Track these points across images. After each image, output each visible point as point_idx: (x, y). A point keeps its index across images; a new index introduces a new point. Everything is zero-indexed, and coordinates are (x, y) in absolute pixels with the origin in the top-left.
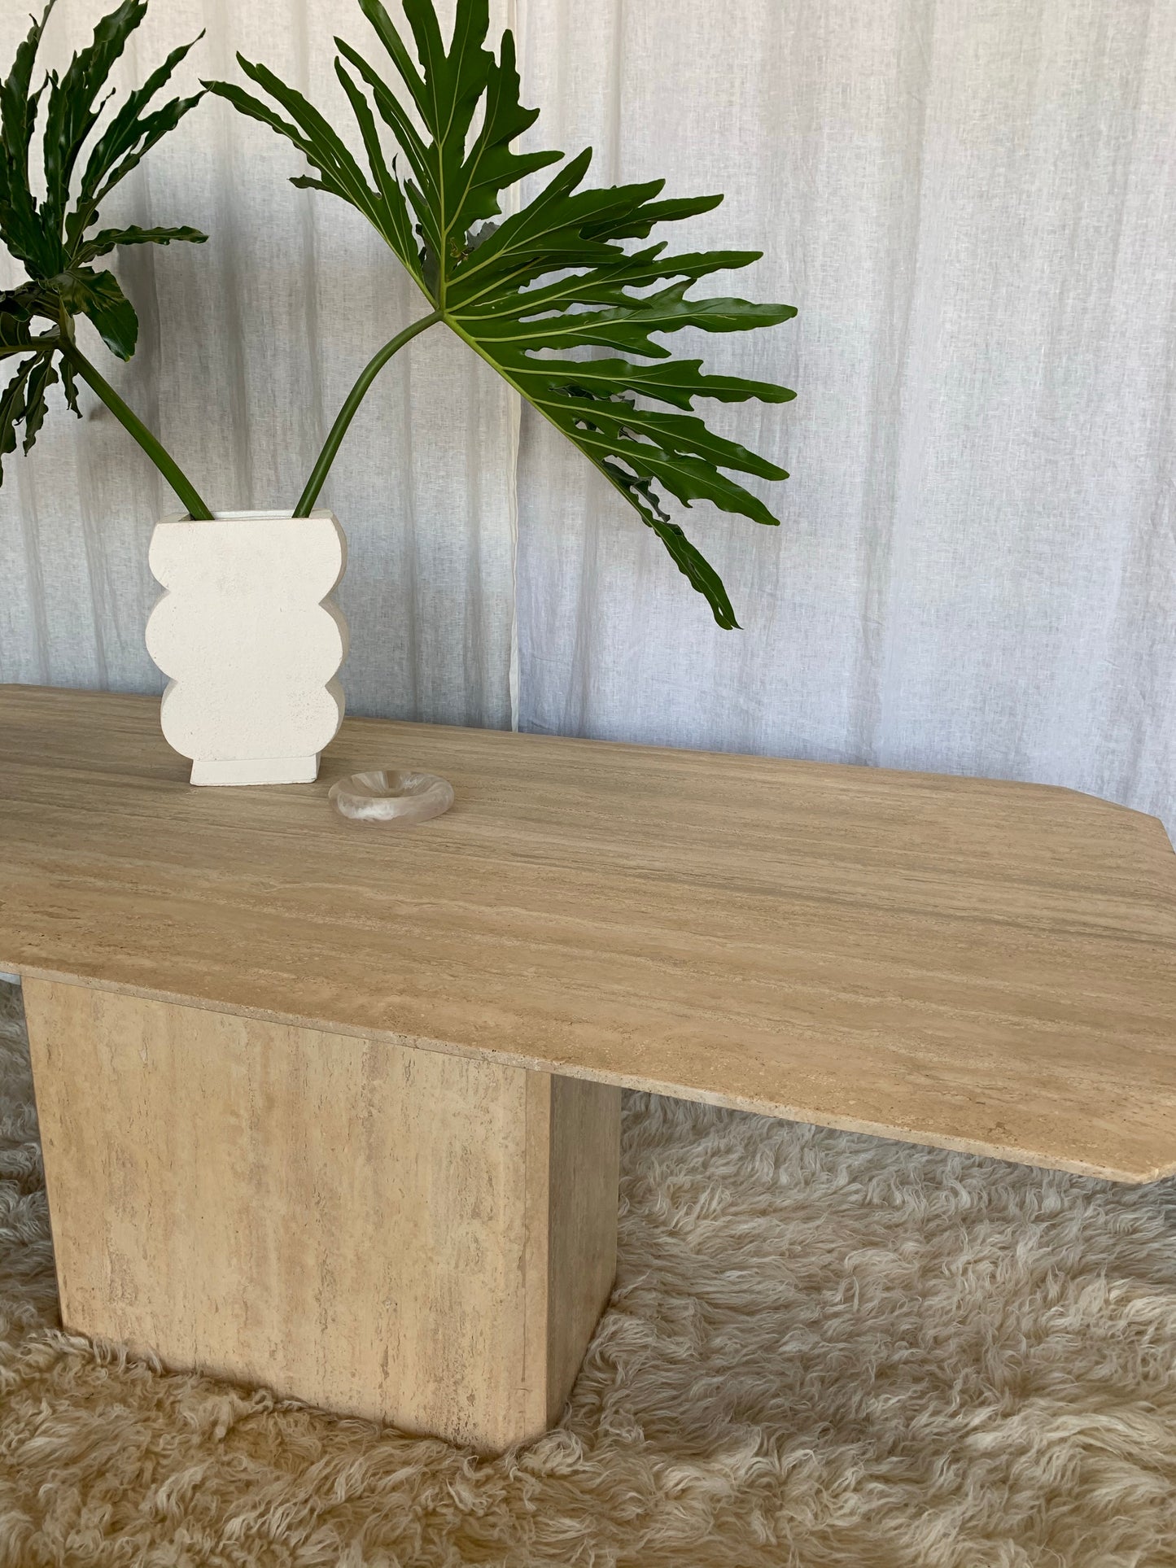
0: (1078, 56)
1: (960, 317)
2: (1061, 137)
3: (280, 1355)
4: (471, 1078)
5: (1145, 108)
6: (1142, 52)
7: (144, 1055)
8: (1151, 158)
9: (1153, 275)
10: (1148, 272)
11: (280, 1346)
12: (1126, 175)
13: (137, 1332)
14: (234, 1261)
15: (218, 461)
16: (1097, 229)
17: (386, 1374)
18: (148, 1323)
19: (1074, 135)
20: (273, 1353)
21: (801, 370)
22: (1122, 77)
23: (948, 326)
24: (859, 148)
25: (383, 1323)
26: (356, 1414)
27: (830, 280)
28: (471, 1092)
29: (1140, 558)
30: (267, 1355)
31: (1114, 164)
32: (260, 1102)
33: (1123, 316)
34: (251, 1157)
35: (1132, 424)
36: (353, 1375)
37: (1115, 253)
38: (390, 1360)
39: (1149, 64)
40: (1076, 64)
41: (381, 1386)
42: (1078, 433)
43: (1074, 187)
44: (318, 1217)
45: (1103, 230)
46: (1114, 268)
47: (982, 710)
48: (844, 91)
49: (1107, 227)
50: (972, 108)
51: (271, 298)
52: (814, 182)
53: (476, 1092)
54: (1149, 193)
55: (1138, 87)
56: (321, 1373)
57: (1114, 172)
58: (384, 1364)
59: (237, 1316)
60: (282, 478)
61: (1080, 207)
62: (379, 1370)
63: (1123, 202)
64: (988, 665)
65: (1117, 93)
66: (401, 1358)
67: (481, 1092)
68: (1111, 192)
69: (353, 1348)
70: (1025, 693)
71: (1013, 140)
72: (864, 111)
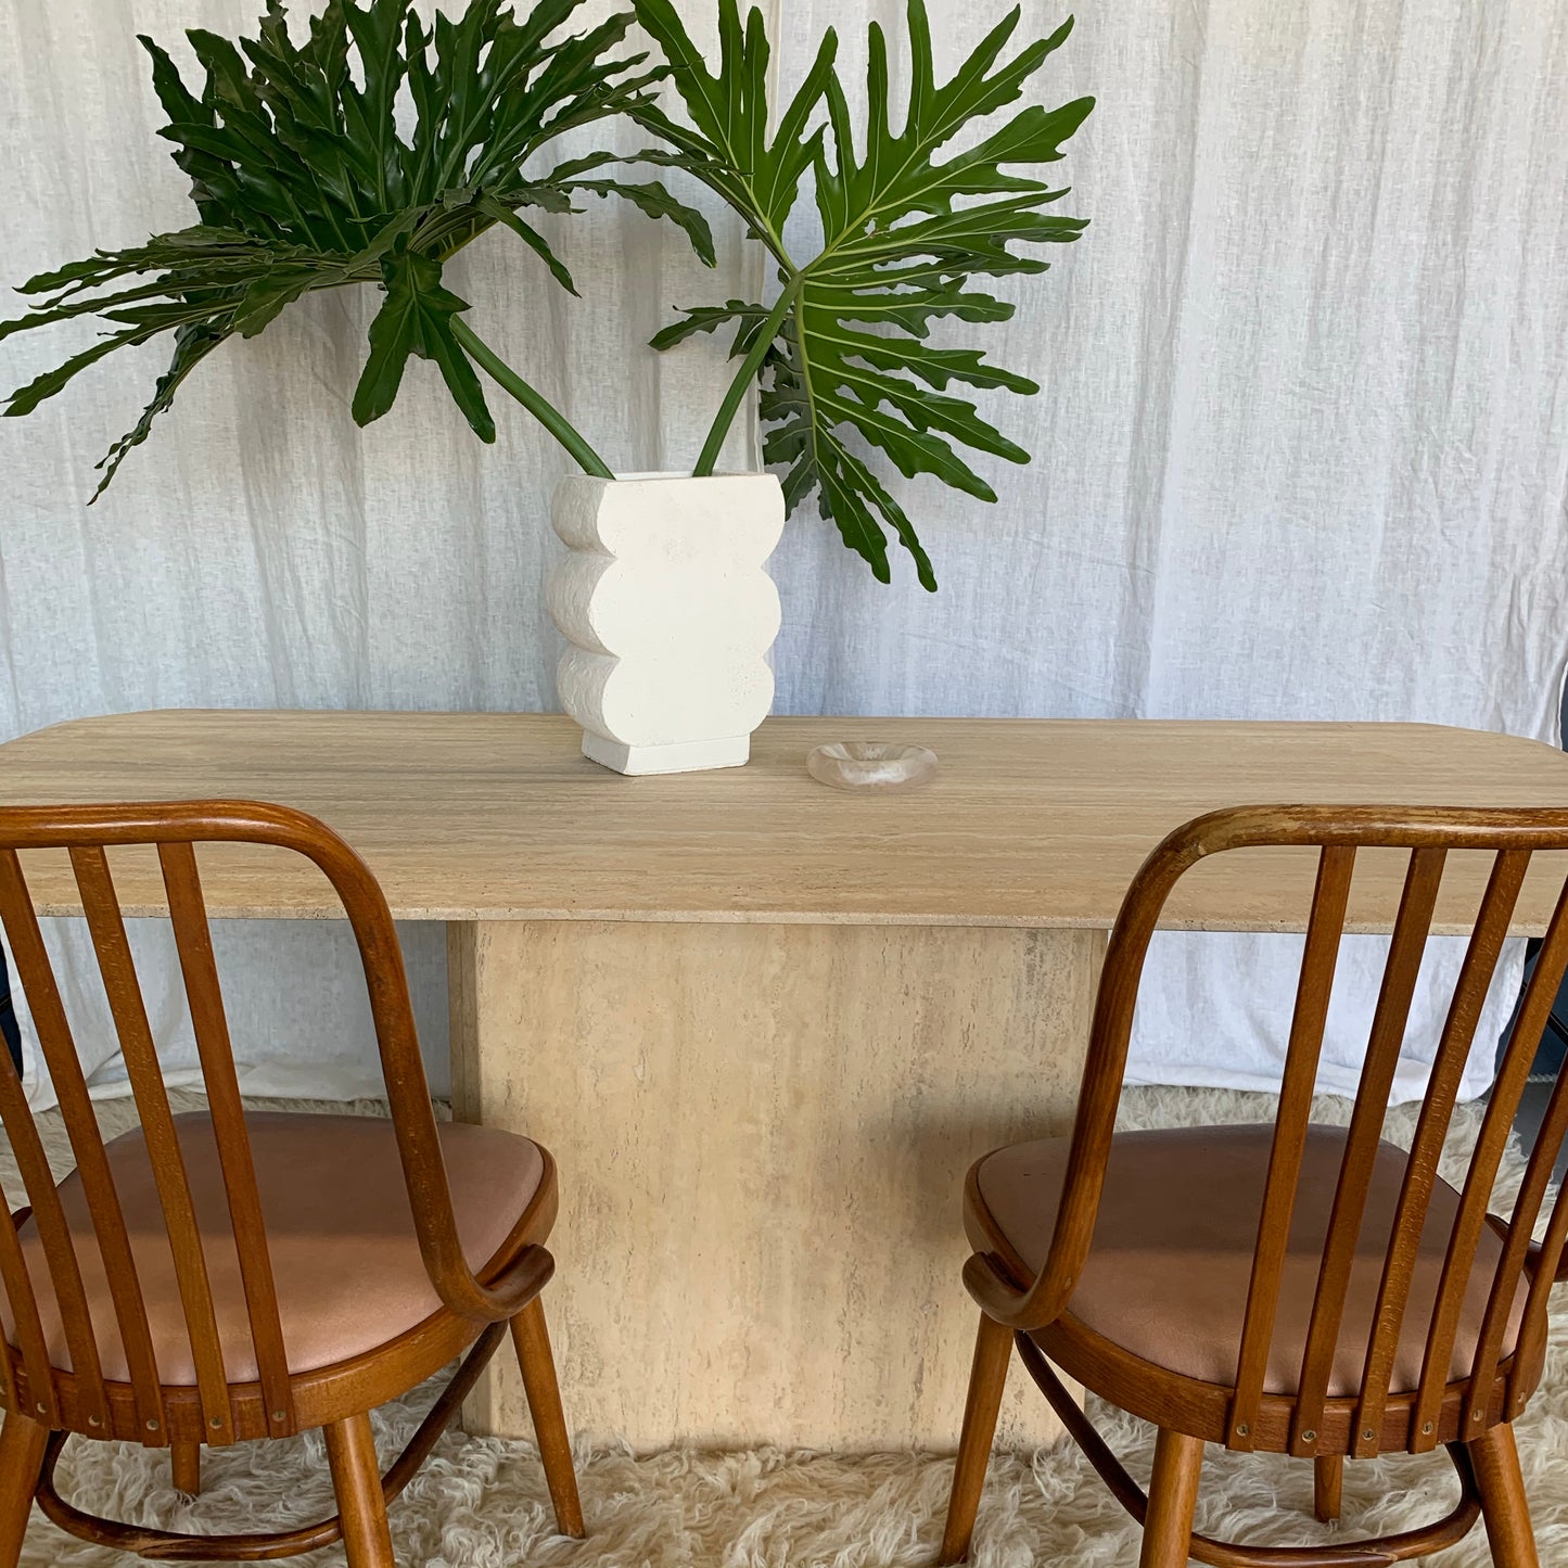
0: (1339, 31)
1: (1231, 271)
2: (1324, 104)
3: (787, 1403)
4: (1038, 1033)
5: (1400, 82)
6: (1398, 32)
7: (639, 1072)
8: (1406, 129)
9: (1407, 236)
10: (1402, 232)
11: (789, 1391)
12: (1384, 143)
13: (598, 1419)
14: (737, 1300)
15: (427, 424)
16: (1357, 192)
17: (919, 1391)
18: (614, 1403)
19: (1335, 103)
20: (778, 1402)
21: (1072, 322)
22: (1379, 53)
23: (1219, 278)
24: (1133, 106)
25: (919, 1334)
26: (880, 1448)
27: (1103, 234)
28: (1037, 1048)
29: (1402, 503)
30: (771, 1404)
31: (1373, 132)
32: (785, 1099)
33: (1382, 274)
34: (769, 1169)
35: (1390, 374)
36: (879, 1403)
37: (1374, 215)
38: (926, 1374)
39: (1404, 43)
40: (1336, 38)
41: (912, 1408)
42: (1342, 383)
43: (1334, 152)
44: (849, 1223)
45: (1363, 193)
46: (1372, 230)
47: (1250, 656)
48: (1120, 53)
49: (1367, 189)
50: (1242, 73)
51: (503, 242)
52: (1090, 139)
53: (1043, 1047)
54: (1403, 160)
55: (1394, 64)
56: (839, 1411)
57: (1372, 141)
58: (919, 1381)
59: (734, 1367)
60: (515, 443)
61: (1340, 172)
62: (911, 1387)
63: (1381, 169)
64: (1256, 612)
65: (1375, 68)
66: (938, 1369)
67: (1049, 1046)
68: (1369, 158)
69: (882, 1371)
70: (1292, 635)
71: (1281, 105)
72: (1139, 72)
